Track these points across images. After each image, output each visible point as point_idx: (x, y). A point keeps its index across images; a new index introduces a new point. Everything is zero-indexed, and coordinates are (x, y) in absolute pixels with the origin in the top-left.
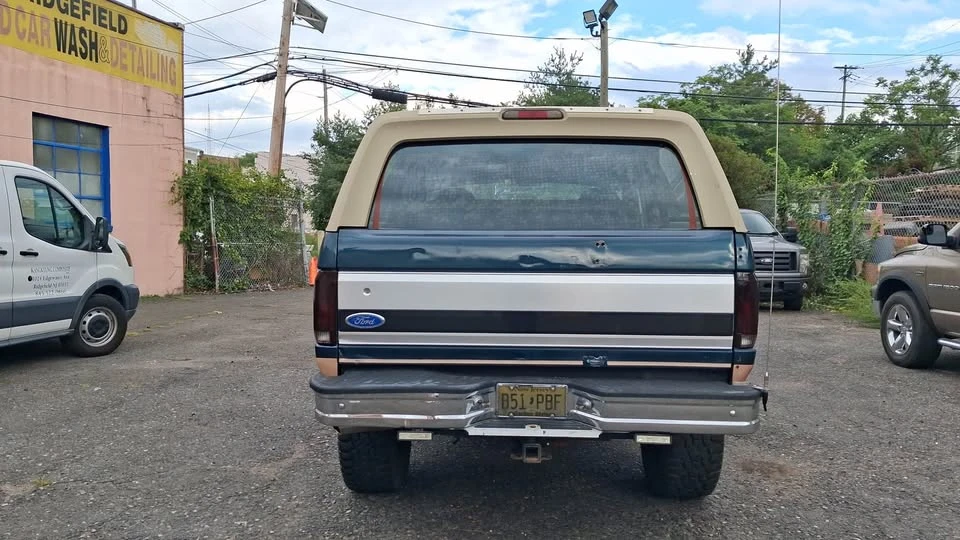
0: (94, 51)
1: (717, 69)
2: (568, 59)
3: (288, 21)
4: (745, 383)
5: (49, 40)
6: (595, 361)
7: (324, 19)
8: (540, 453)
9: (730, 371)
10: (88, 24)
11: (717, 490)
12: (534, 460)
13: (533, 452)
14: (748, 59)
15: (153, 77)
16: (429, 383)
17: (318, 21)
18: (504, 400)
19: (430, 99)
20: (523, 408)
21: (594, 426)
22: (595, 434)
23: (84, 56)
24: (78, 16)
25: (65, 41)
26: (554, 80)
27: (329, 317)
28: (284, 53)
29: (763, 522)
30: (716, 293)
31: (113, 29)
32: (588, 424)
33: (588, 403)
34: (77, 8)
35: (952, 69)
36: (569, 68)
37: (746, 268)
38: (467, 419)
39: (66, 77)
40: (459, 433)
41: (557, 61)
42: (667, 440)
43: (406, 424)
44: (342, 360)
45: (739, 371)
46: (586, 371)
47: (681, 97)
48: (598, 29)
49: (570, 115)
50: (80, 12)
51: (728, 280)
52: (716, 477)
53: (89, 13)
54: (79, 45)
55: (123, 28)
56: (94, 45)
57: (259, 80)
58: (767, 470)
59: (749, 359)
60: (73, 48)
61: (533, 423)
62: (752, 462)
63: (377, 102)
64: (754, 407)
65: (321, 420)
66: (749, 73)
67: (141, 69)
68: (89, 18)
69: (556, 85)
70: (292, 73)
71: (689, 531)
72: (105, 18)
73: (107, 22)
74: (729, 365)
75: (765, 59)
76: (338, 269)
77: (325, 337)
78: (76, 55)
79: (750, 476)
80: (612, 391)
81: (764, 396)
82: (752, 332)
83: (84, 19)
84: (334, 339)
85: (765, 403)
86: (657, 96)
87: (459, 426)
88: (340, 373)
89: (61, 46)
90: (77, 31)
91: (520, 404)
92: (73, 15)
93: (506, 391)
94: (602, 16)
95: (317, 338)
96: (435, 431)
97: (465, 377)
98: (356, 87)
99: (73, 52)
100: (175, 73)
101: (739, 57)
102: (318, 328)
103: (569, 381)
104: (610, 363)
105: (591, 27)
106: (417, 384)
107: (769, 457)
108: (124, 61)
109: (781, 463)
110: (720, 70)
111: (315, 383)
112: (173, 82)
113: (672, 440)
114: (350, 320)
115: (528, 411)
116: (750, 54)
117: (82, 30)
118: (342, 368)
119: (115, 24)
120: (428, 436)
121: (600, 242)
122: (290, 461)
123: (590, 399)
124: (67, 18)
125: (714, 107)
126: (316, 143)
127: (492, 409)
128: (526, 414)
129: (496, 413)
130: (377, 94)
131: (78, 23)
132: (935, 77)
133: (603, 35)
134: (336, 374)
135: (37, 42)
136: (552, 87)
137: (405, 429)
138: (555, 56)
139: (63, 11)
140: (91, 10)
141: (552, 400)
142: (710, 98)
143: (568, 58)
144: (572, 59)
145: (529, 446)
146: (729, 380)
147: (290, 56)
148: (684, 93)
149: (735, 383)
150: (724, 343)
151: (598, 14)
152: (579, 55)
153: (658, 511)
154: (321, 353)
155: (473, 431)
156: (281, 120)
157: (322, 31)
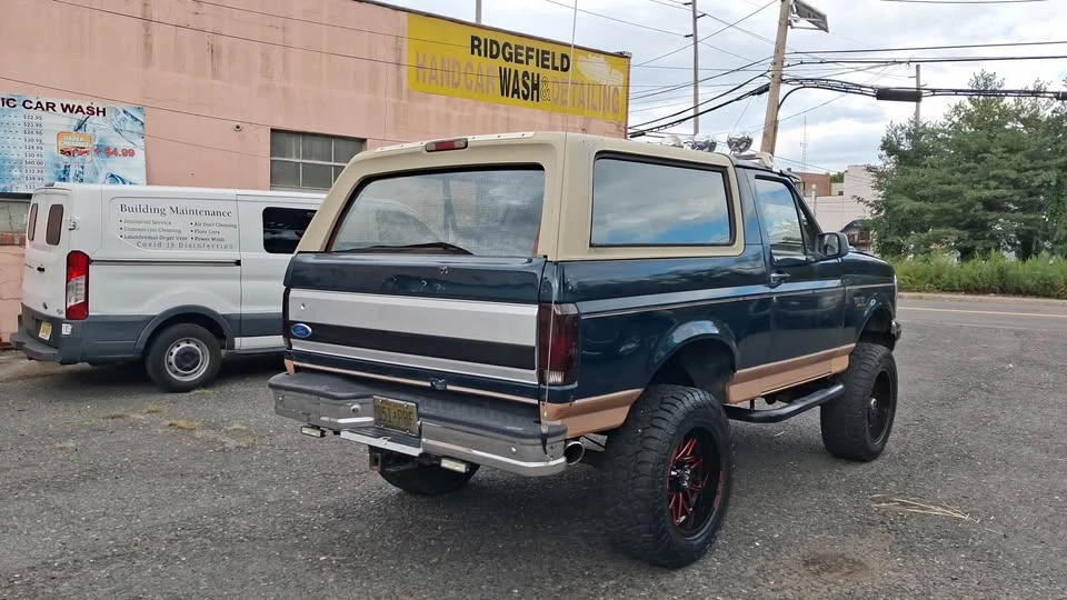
0: (535, 92)
3: (785, 23)
5: (493, 89)
6: (439, 384)
7: (824, 18)
9: (538, 406)
10: (532, 68)
15: (594, 108)
17: (820, 21)
20: (390, 421)
22: (417, 452)
23: (526, 98)
24: (522, 62)
25: (509, 87)
28: (778, 61)
31: (556, 69)
34: (521, 55)
39: (508, 119)
45: (546, 409)
46: (430, 392)
50: (523, 58)
53: (532, 57)
54: (522, 88)
55: (565, 66)
56: (536, 87)
57: (752, 93)
60: (516, 91)
67: (582, 102)
68: (533, 62)
70: (787, 82)
72: (547, 60)
73: (549, 63)
74: (536, 402)
76: (292, 287)
78: (519, 97)
83: (527, 63)
89: (504, 90)
90: (520, 77)
91: (388, 417)
92: (517, 61)
93: (378, 403)
98: (858, 89)
99: (516, 96)
100: (618, 103)
103: (417, 400)
104: (449, 387)
108: (564, 97)
112: (615, 111)
113: (467, 469)
114: (294, 329)
117: (526, 74)
119: (558, 64)
124: (513, 66)
126: (884, 153)
129: (375, 423)
130: (881, 94)
131: (521, 68)
135: (483, 91)
139: (507, 60)
140: (534, 54)
141: (407, 417)
147: (785, 64)
156: (771, 135)
157: (826, 30)
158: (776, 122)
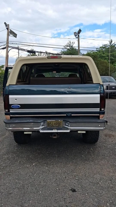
3: (8, 35)
4: (102, 119)
6: (69, 115)
7: (16, 35)
8: (56, 136)
9: (99, 116)
11: (98, 141)
12: (55, 137)
13: (55, 136)
14: (111, 43)
16: (31, 121)
17: (15, 35)
18: (49, 124)
19: (41, 52)
20: (53, 126)
21: (69, 129)
22: (69, 131)
26: (68, 48)
27: (7, 106)
28: (8, 43)
29: (108, 148)
30: (96, 98)
32: (67, 129)
33: (67, 124)
36: (72, 45)
37: (103, 92)
38: (40, 129)
40: (38, 132)
41: (69, 43)
42: (85, 132)
43: (26, 130)
44: (11, 116)
45: (101, 116)
46: (67, 117)
47: (97, 51)
48: (77, 36)
49: (63, 57)
51: (99, 95)
52: (98, 139)
57: (2, 49)
58: (110, 136)
59: (103, 113)
61: (55, 129)
62: (107, 134)
63: (29, 53)
64: (105, 124)
65: (7, 129)
66: (111, 46)
70: (10, 47)
71: (91, 151)
74: (99, 115)
75: (115, 42)
76: (9, 95)
77: (7, 111)
79: (106, 137)
80: (72, 121)
81: (107, 122)
82: (104, 107)
84: (9, 111)
85: (107, 123)
86: (91, 51)
87: (38, 130)
88: (11, 118)
91: (52, 125)
93: (49, 122)
94: (78, 33)
95: (5, 111)
96: (32, 132)
97: (39, 119)
98: (24, 50)
101: (109, 42)
102: (5, 108)
103: (63, 119)
104: (72, 115)
105: (76, 36)
106: (28, 121)
107: (111, 133)
109: (113, 134)
110: (105, 45)
111: (5, 121)
113: (86, 132)
114: (12, 106)
115: (54, 126)
116: (112, 41)
118: (11, 117)
120: (31, 133)
121: (70, 87)
122: (5, 136)
123: (68, 123)
125: (104, 53)
127: (46, 126)
128: (54, 127)
129: (47, 127)
130: (28, 51)
133: (78, 38)
134: (10, 119)
136: (68, 49)
137: (25, 131)
138: (69, 42)
141: (59, 124)
142: (103, 51)
144: (72, 43)
145: (54, 134)
146: (99, 118)
148: (97, 50)
149: (100, 119)
150: (98, 110)
151: (77, 33)
152: (74, 42)
153: (85, 146)
154: (6, 114)
155: (41, 131)
156: (7, 58)
157: (16, 37)
158: (8, 55)
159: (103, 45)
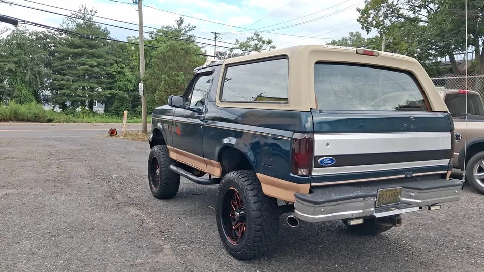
1: (165, 26)
2: (89, 12)
6: (409, 175)
14: (181, 24)
16: (360, 193)
18: (379, 198)
21: (414, 205)
26: (81, 21)
32: (411, 204)
35: (263, 39)
36: (89, 16)
38: (374, 210)
41: (83, 11)
44: (313, 184)
47: (151, 39)
51: (449, 134)
69: (81, 25)
74: (446, 172)
75: (189, 25)
76: (314, 133)
77: (304, 172)
84: (309, 173)
88: (310, 191)
91: (385, 199)
93: (381, 193)
101: (177, 22)
104: (414, 175)
110: (167, 27)
114: (320, 161)
116: (182, 21)
118: (311, 187)
120: (362, 221)
121: (412, 118)
132: (256, 42)
133: (140, 3)
134: (308, 193)
136: (79, 25)
138: (81, 8)
141: (396, 195)
143: (89, 10)
144: (91, 11)
149: (447, 179)
154: (302, 181)
155: (377, 215)
159: (163, 27)
